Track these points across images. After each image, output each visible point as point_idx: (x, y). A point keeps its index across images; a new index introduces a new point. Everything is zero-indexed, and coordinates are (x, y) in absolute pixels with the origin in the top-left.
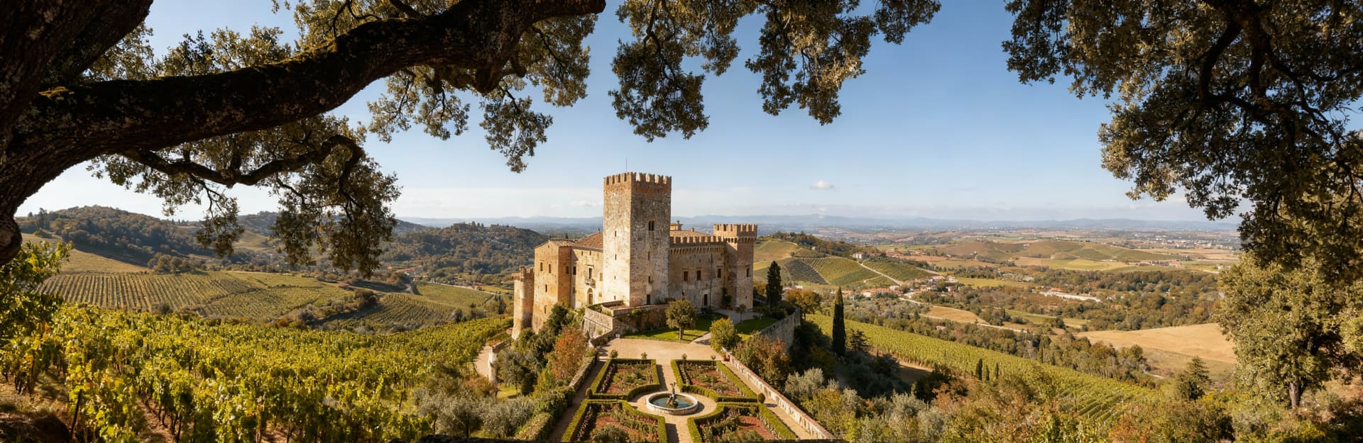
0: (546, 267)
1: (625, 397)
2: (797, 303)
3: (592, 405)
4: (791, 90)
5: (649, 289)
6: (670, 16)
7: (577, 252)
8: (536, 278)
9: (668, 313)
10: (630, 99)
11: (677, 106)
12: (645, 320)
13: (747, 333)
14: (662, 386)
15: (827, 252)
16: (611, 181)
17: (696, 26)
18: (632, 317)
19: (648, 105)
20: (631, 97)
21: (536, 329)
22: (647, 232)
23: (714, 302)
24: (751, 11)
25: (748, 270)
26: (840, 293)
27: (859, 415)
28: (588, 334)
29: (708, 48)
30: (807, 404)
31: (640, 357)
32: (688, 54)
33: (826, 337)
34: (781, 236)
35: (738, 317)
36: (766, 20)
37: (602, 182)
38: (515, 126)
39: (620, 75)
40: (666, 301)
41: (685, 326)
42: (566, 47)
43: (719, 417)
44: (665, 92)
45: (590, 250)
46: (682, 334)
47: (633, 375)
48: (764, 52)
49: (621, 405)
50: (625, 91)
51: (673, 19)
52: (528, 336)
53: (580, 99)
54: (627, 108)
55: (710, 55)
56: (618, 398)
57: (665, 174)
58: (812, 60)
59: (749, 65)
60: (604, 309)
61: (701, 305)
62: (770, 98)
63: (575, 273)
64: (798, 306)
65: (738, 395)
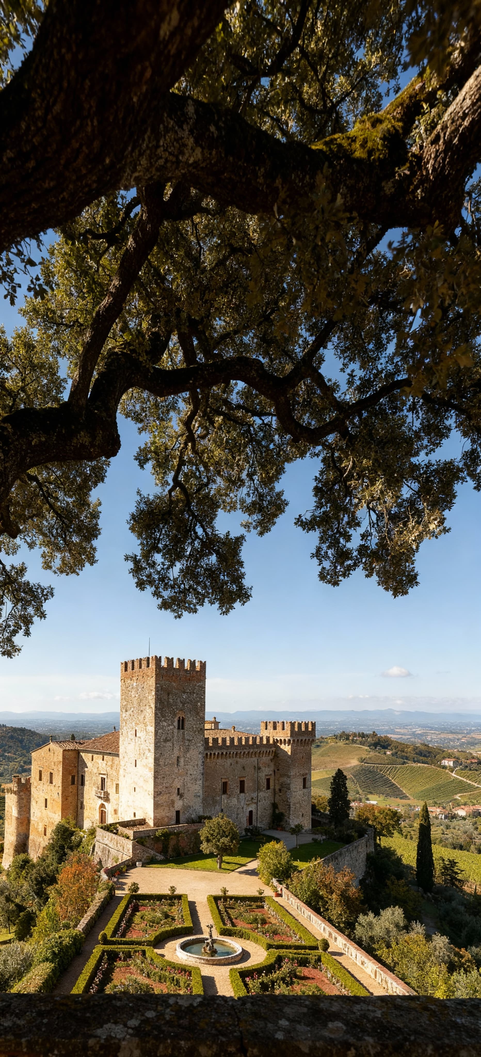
0: (46, 777)
1: (149, 943)
2: (370, 822)
3: (107, 951)
4: (355, 554)
5: (179, 805)
6: (202, 462)
7: (86, 757)
8: (33, 790)
9: (204, 832)
10: (153, 565)
11: (211, 573)
12: (172, 843)
13: (305, 859)
14: (196, 928)
15: (407, 758)
16: (130, 666)
17: (234, 473)
18: (157, 839)
19: (175, 572)
20: (154, 563)
21: (34, 855)
22: (176, 730)
23: (261, 823)
24: (302, 454)
25: (304, 780)
26: (426, 811)
27: (452, 968)
28: (100, 862)
29: (249, 500)
30: (383, 952)
31: (167, 892)
32: (225, 507)
33: (409, 867)
34: (345, 736)
35: (294, 841)
36: (321, 465)
37: (119, 668)
38: (6, 600)
39: (140, 535)
40: (200, 820)
41: (226, 850)
42: (70, 500)
43: (269, 969)
44: (197, 556)
45: (103, 754)
46: (222, 862)
47: (159, 915)
48: (319, 505)
49: (144, 953)
50: (147, 555)
51: (206, 467)
52: (25, 864)
53: (87, 565)
54: (149, 576)
55: (250, 509)
56: (139, 943)
57: (198, 658)
58: (380, 516)
59: (300, 522)
60: (120, 829)
61: (244, 823)
62: (327, 564)
63: (83, 784)
64: (370, 826)
65: (293, 941)
